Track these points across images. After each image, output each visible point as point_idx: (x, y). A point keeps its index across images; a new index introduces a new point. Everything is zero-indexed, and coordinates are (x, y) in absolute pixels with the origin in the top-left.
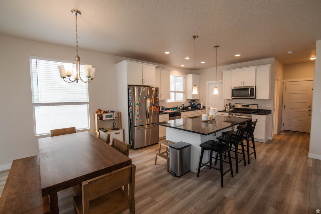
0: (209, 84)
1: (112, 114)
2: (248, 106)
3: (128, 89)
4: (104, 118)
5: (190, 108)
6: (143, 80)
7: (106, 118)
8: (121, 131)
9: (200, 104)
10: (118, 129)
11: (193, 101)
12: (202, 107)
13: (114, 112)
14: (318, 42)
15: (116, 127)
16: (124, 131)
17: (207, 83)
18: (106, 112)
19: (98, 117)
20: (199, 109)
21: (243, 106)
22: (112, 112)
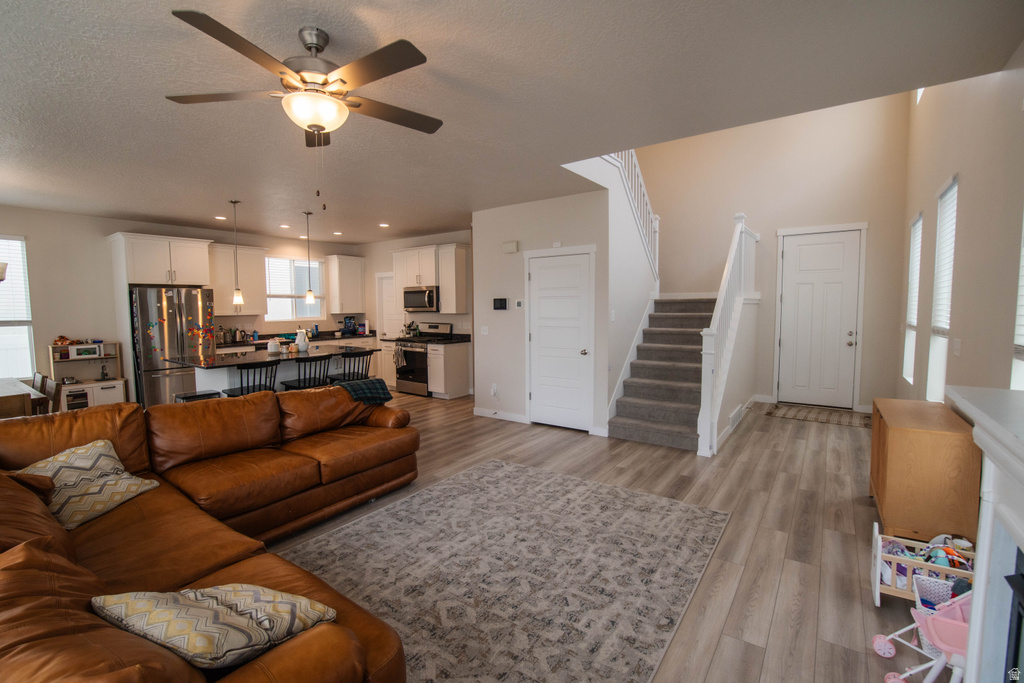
0: (382, 279)
1: (95, 346)
2: (436, 327)
3: (131, 293)
4: (73, 355)
5: (338, 334)
6: (171, 273)
7: (78, 354)
8: (119, 384)
9: (364, 325)
10: (114, 379)
11: (350, 317)
12: (367, 333)
13: (101, 342)
14: (474, 214)
15: (111, 375)
16: (126, 384)
17: (378, 275)
18: (79, 342)
19: (54, 352)
20: (362, 335)
21: (430, 327)
22: (94, 342)
